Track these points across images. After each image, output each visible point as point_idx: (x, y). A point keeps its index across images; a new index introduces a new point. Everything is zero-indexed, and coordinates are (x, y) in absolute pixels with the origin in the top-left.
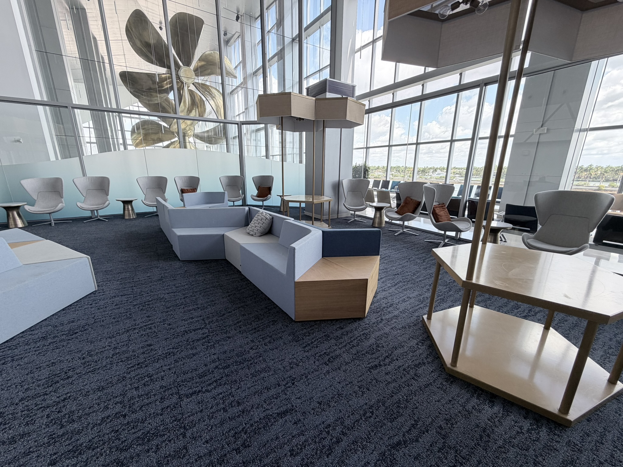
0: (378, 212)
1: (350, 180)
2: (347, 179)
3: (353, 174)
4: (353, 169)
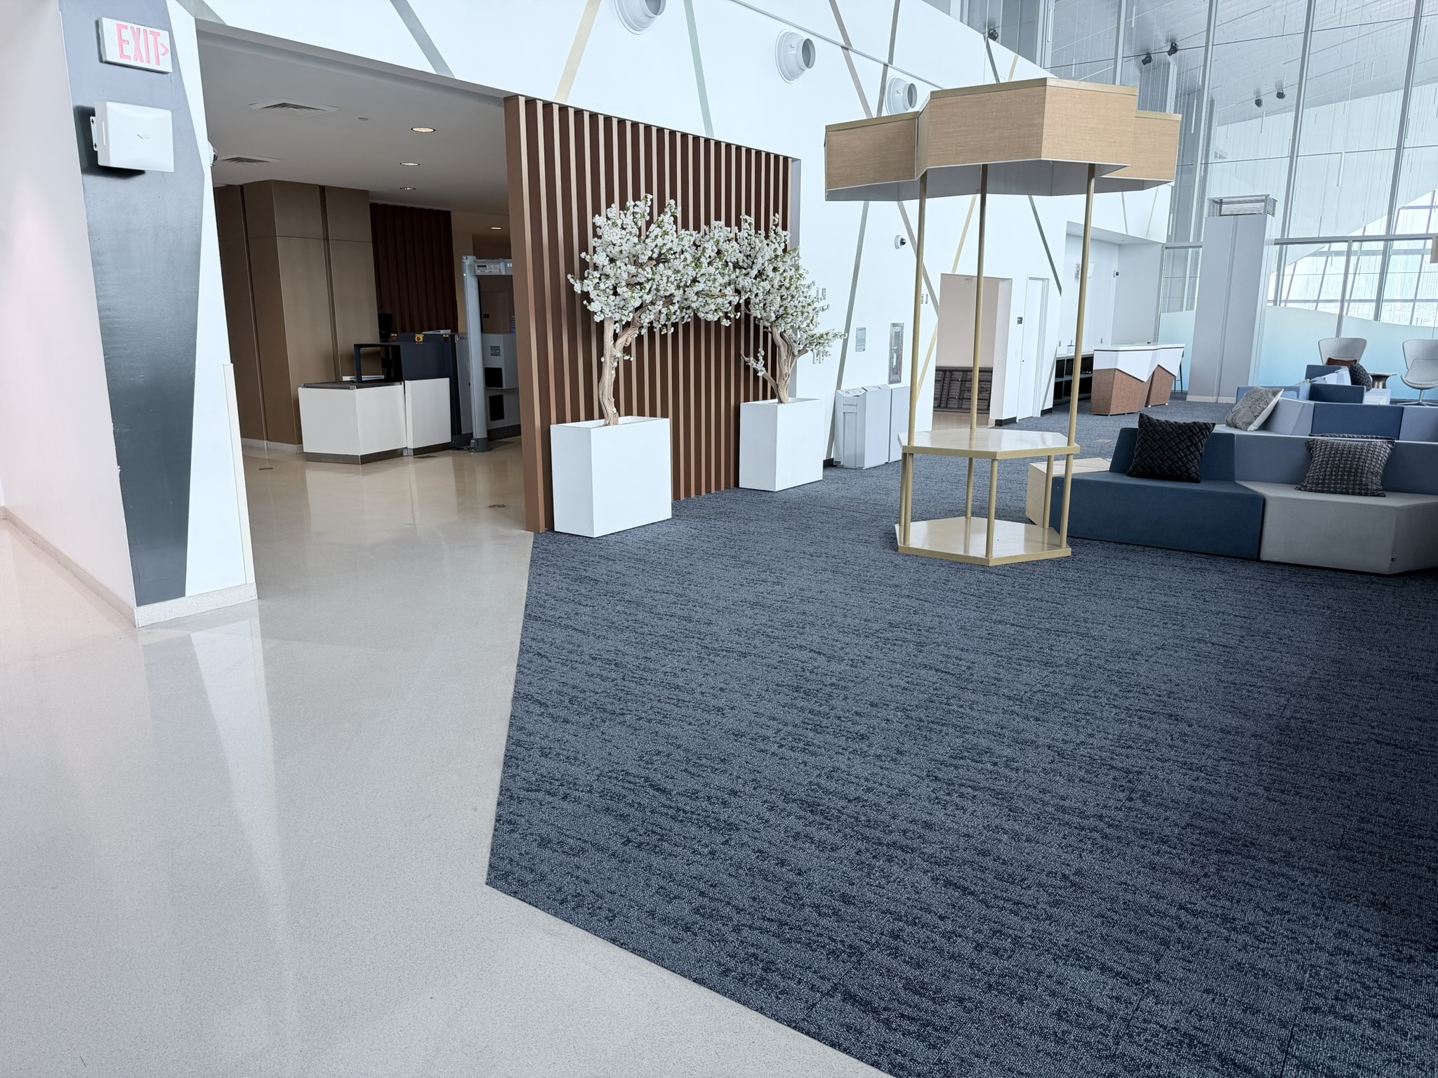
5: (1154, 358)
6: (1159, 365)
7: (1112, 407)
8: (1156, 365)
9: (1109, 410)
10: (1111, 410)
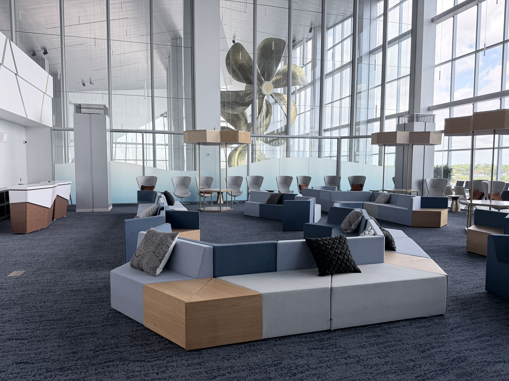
0: (454, 201)
1: (432, 179)
2: (429, 178)
3: (434, 175)
4: (434, 170)
5: (53, 192)
6: (57, 195)
7: (28, 228)
8: (56, 196)
9: (26, 230)
10: (27, 230)
